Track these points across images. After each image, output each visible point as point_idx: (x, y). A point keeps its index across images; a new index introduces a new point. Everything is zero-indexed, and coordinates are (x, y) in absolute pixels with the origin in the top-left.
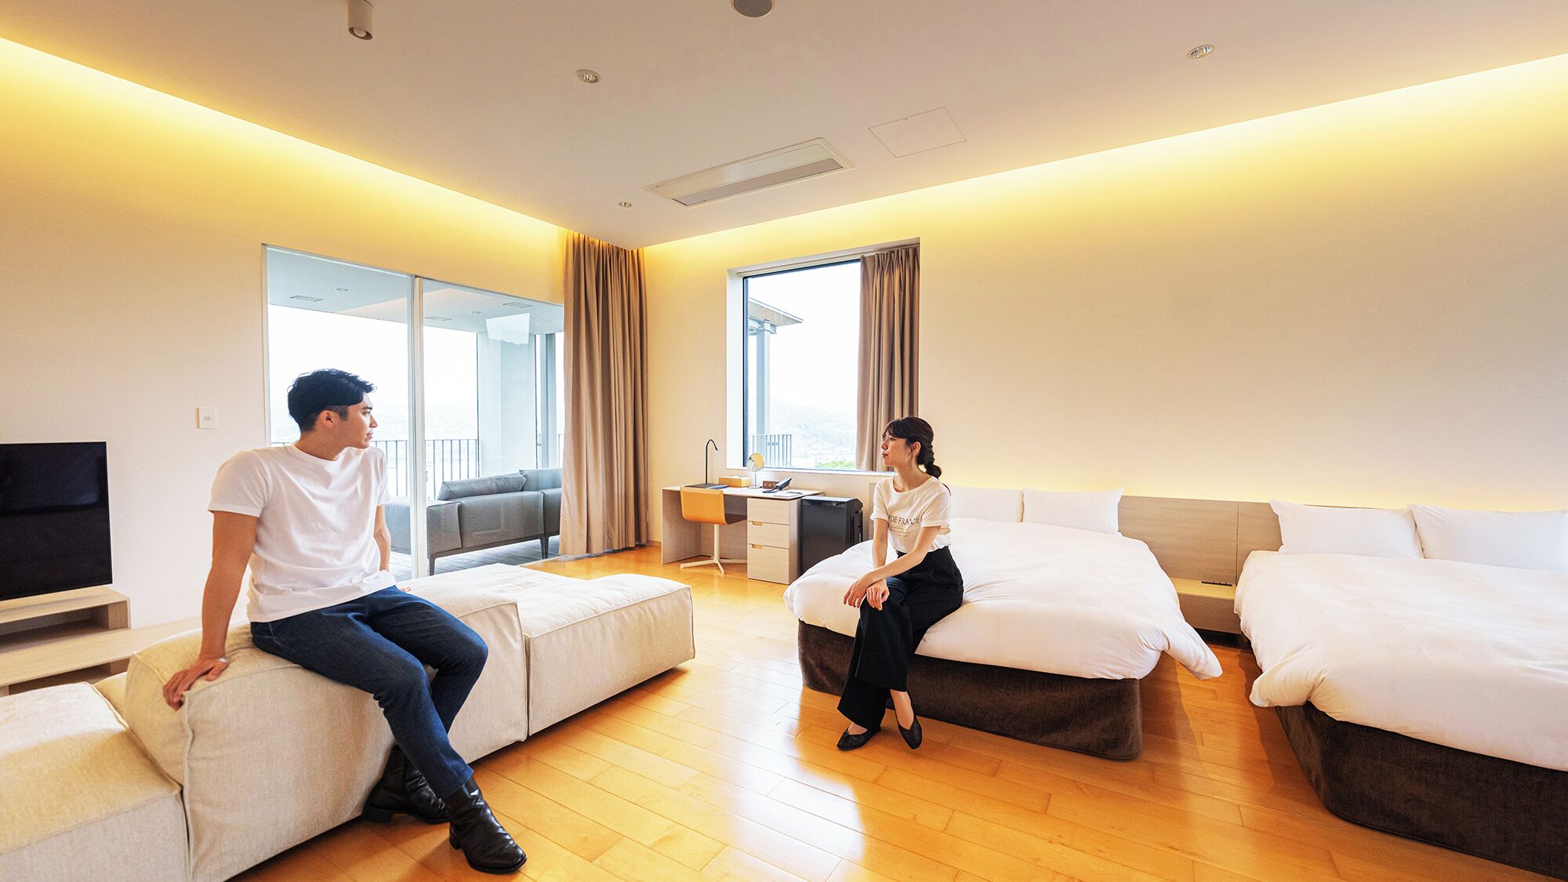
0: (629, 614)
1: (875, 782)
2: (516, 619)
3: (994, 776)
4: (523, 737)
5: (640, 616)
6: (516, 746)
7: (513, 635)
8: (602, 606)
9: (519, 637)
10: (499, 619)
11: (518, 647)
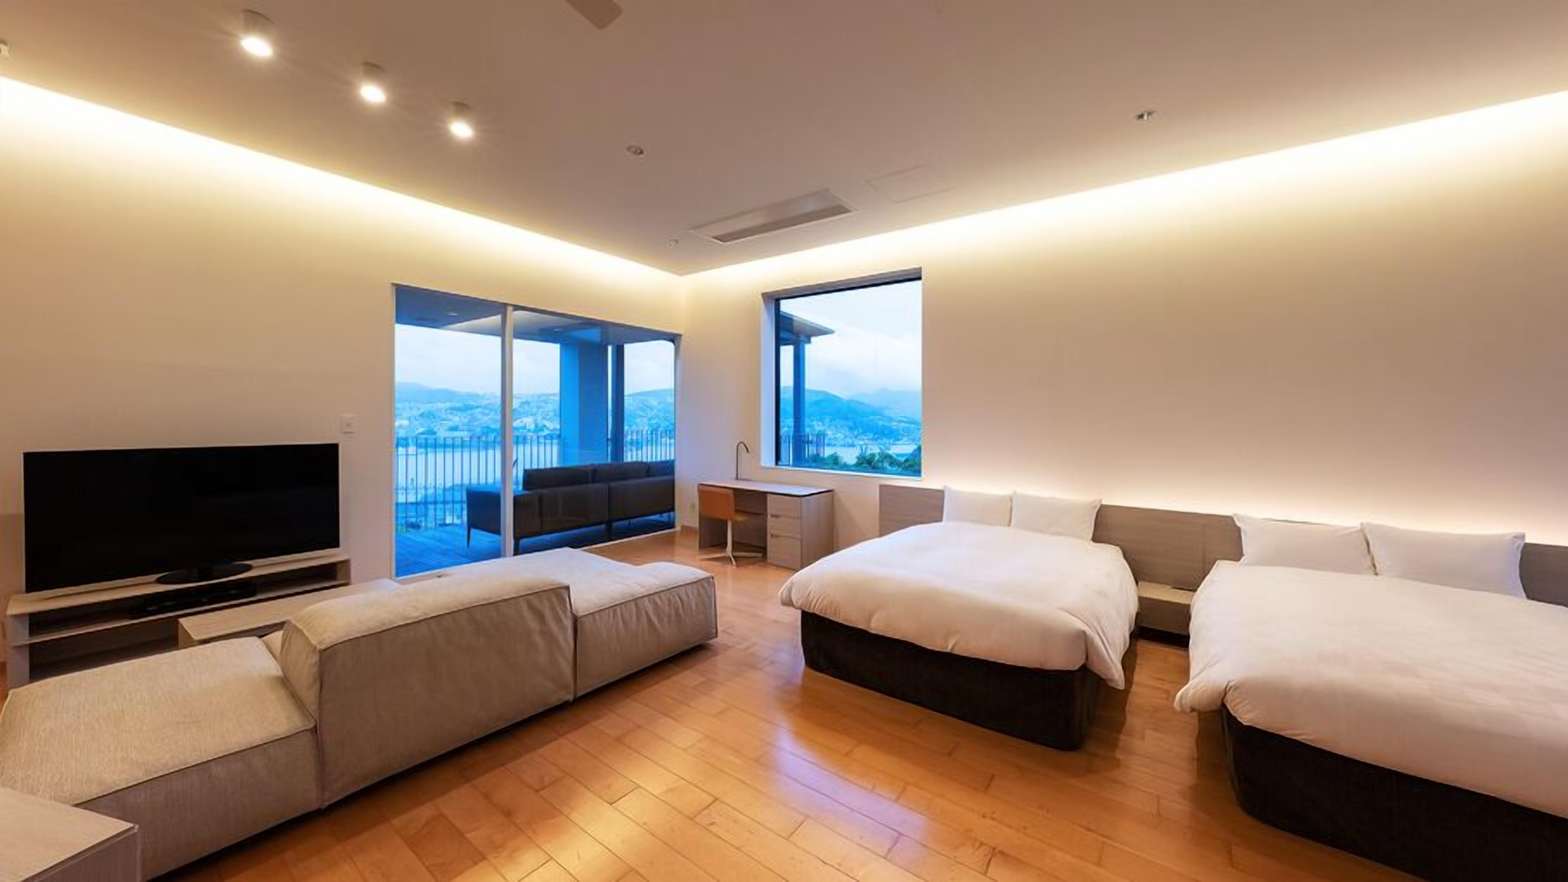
0: (660, 598)
1: (847, 754)
2: (567, 600)
3: (949, 755)
4: (570, 697)
5: (669, 600)
6: (564, 706)
7: (565, 612)
8: (639, 591)
9: (569, 614)
10: (554, 599)
11: (568, 623)
